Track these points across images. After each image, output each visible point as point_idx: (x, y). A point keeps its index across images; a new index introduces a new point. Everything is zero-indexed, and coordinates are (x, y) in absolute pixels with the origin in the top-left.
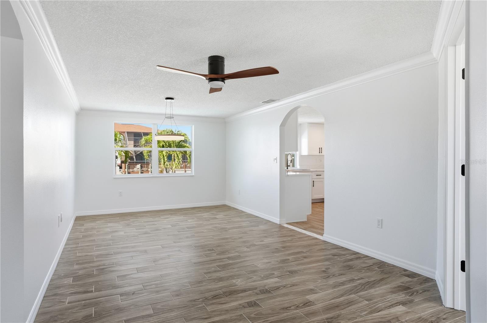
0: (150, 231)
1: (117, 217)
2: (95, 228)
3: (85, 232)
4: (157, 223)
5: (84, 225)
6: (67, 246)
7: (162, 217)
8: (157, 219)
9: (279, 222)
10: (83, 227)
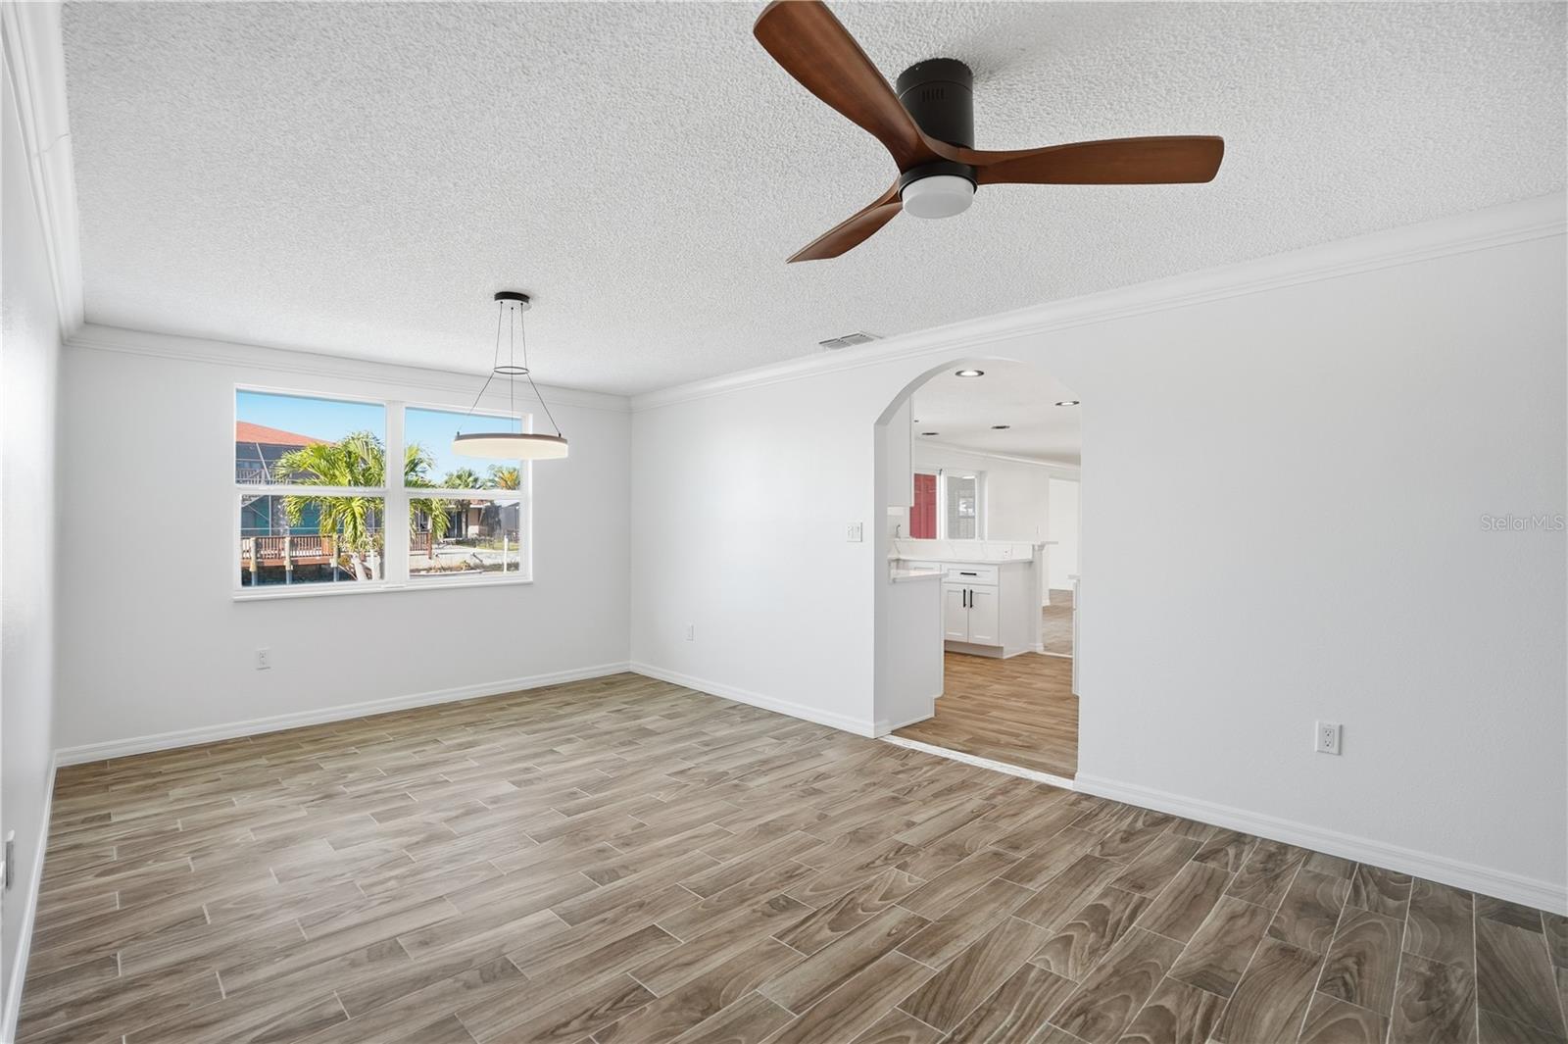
0: (448, 820)
1: (258, 755)
2: (175, 835)
3: (132, 865)
4: (445, 774)
5: (108, 816)
6: (42, 999)
7: (446, 743)
8: (431, 752)
9: (873, 731)
10: (112, 834)
